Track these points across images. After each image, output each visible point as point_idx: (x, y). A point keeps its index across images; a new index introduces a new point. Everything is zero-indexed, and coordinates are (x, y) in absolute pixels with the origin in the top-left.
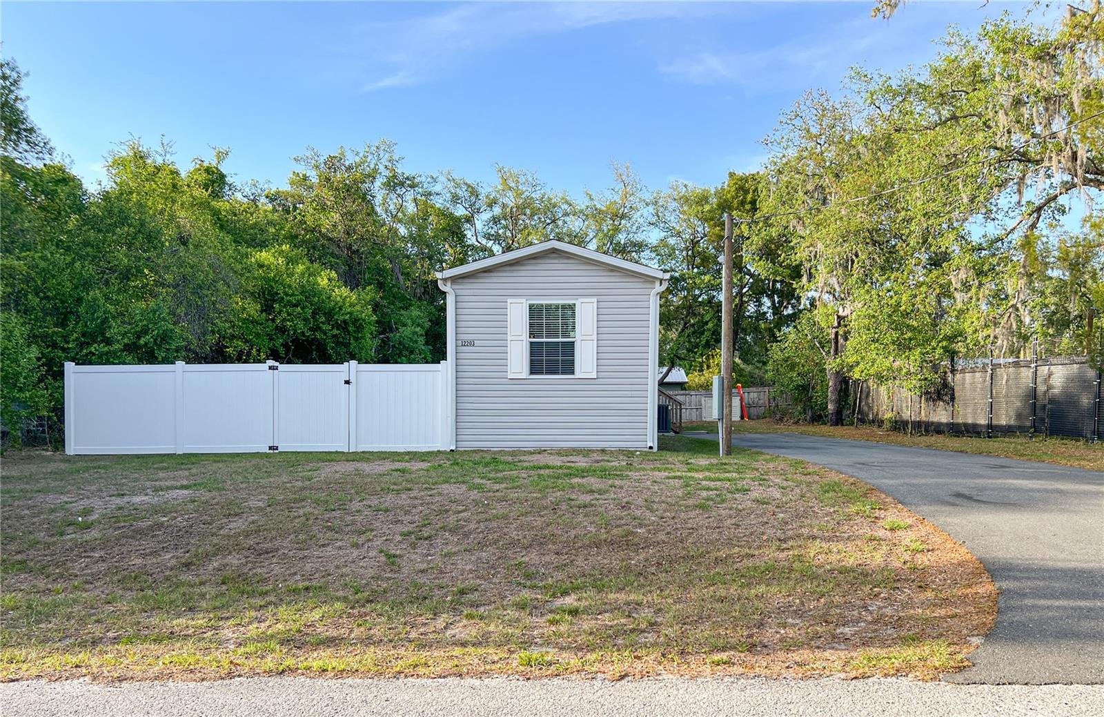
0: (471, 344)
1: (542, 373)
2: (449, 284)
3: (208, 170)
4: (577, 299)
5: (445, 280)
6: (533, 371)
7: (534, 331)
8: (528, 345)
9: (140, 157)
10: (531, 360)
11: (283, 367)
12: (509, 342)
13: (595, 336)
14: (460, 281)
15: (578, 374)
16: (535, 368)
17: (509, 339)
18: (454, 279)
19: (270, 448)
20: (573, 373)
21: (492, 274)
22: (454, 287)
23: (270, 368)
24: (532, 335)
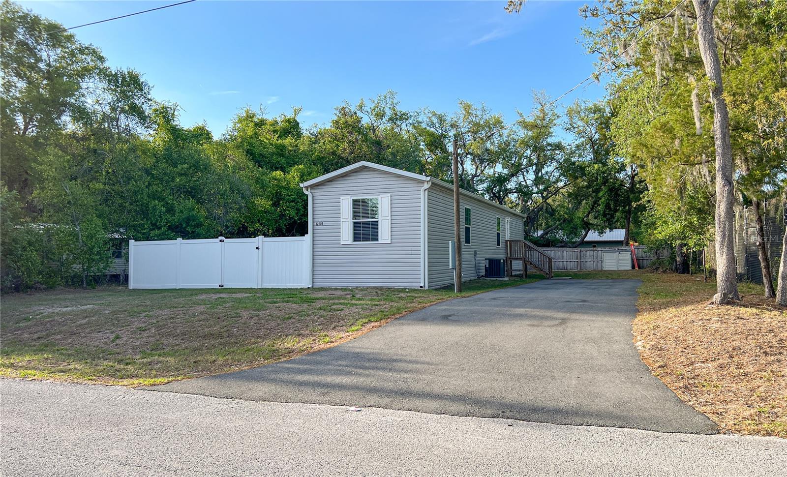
0: (321, 224)
1: (360, 241)
2: (309, 190)
3: (288, 121)
4: (379, 195)
5: (307, 188)
6: (355, 240)
7: (355, 215)
8: (352, 224)
9: (250, 117)
10: (354, 233)
11: (226, 240)
12: (341, 222)
13: (389, 218)
14: (316, 187)
15: (380, 241)
16: (356, 238)
17: (341, 221)
18: (312, 187)
19: (220, 286)
20: (378, 240)
21: (333, 183)
22: (312, 191)
23: (220, 241)
24: (354, 217)
